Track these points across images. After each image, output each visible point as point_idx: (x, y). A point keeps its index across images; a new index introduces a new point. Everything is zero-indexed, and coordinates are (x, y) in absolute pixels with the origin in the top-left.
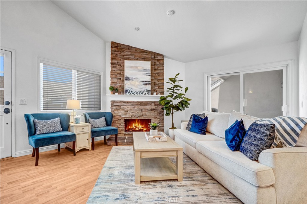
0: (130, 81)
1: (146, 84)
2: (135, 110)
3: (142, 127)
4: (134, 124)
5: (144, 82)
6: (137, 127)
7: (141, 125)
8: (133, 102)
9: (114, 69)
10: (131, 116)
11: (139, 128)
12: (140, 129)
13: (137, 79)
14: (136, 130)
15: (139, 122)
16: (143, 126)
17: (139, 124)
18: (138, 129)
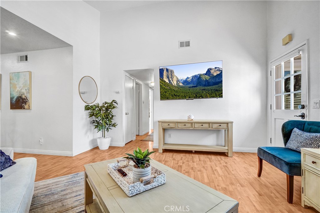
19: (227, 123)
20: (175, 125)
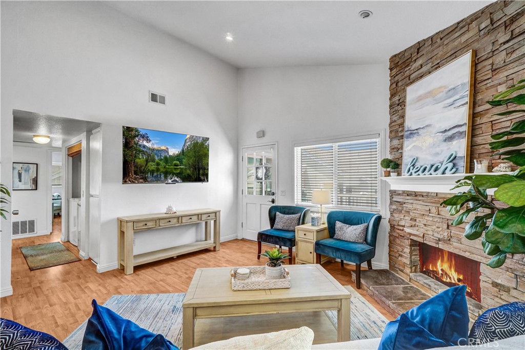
0: (414, 139)
1: (451, 138)
2: (431, 219)
3: (459, 280)
4: (440, 261)
5: (446, 131)
6: (446, 274)
7: (456, 271)
8: (428, 195)
9: (395, 118)
10: (422, 235)
11: (450, 278)
12: (453, 282)
13: (429, 129)
14: (444, 280)
15: (451, 261)
16: (461, 277)
17: (450, 267)
18: (448, 280)
19: (216, 213)
20: (155, 223)
